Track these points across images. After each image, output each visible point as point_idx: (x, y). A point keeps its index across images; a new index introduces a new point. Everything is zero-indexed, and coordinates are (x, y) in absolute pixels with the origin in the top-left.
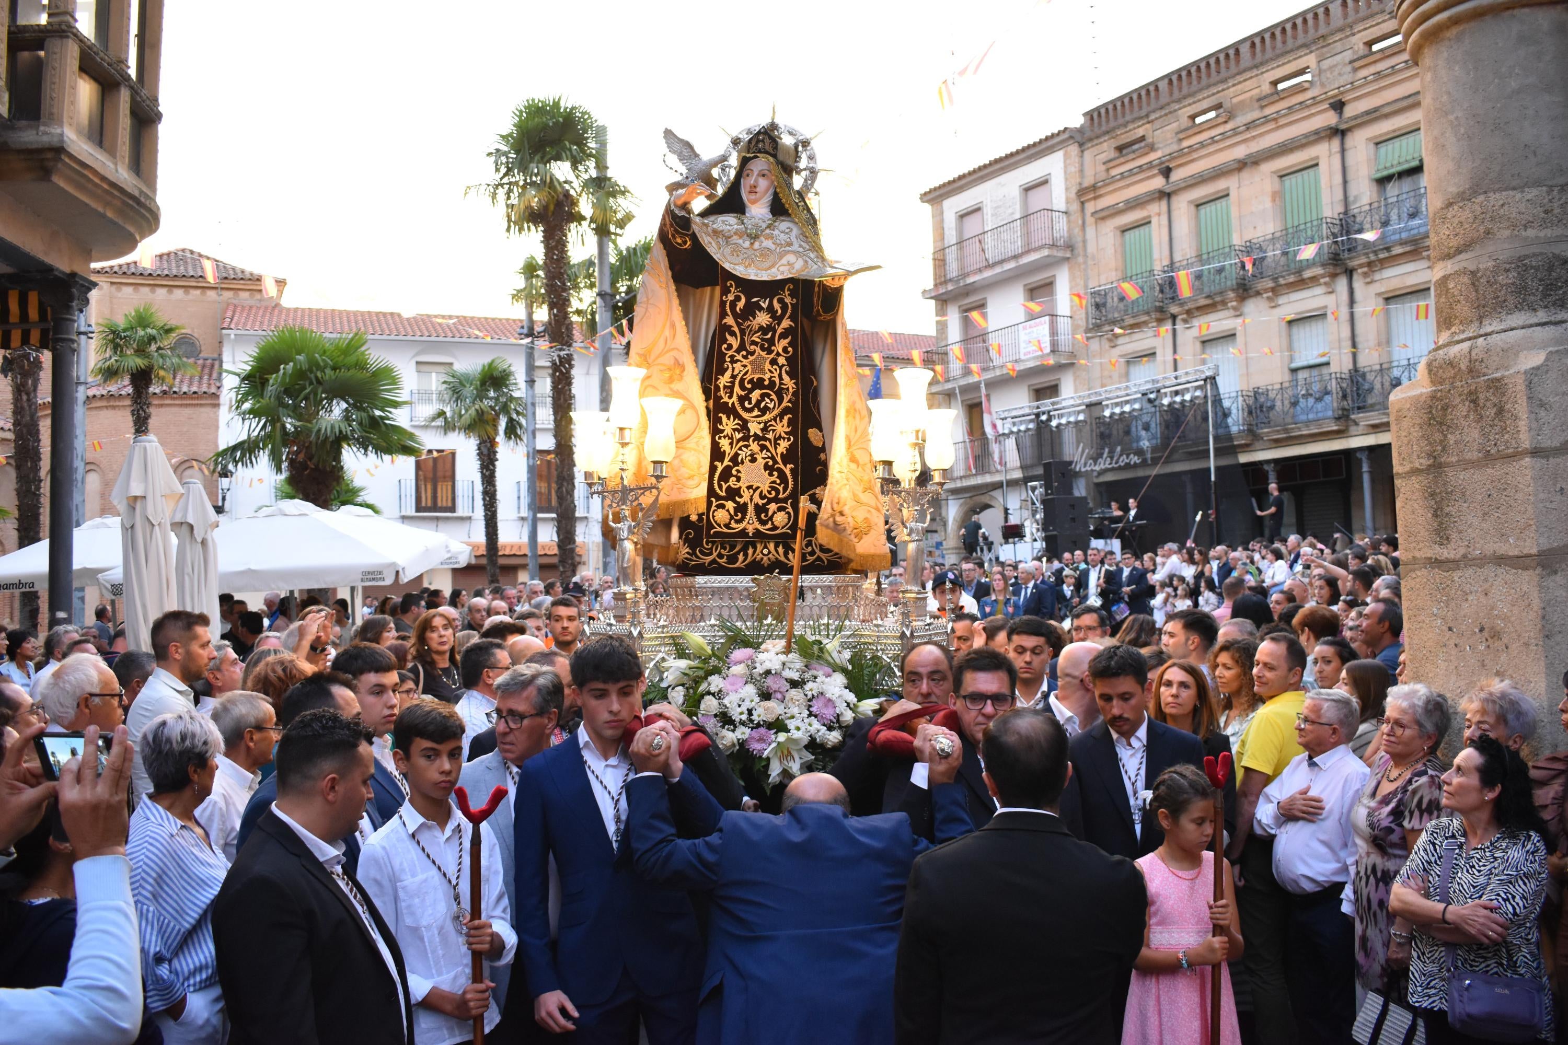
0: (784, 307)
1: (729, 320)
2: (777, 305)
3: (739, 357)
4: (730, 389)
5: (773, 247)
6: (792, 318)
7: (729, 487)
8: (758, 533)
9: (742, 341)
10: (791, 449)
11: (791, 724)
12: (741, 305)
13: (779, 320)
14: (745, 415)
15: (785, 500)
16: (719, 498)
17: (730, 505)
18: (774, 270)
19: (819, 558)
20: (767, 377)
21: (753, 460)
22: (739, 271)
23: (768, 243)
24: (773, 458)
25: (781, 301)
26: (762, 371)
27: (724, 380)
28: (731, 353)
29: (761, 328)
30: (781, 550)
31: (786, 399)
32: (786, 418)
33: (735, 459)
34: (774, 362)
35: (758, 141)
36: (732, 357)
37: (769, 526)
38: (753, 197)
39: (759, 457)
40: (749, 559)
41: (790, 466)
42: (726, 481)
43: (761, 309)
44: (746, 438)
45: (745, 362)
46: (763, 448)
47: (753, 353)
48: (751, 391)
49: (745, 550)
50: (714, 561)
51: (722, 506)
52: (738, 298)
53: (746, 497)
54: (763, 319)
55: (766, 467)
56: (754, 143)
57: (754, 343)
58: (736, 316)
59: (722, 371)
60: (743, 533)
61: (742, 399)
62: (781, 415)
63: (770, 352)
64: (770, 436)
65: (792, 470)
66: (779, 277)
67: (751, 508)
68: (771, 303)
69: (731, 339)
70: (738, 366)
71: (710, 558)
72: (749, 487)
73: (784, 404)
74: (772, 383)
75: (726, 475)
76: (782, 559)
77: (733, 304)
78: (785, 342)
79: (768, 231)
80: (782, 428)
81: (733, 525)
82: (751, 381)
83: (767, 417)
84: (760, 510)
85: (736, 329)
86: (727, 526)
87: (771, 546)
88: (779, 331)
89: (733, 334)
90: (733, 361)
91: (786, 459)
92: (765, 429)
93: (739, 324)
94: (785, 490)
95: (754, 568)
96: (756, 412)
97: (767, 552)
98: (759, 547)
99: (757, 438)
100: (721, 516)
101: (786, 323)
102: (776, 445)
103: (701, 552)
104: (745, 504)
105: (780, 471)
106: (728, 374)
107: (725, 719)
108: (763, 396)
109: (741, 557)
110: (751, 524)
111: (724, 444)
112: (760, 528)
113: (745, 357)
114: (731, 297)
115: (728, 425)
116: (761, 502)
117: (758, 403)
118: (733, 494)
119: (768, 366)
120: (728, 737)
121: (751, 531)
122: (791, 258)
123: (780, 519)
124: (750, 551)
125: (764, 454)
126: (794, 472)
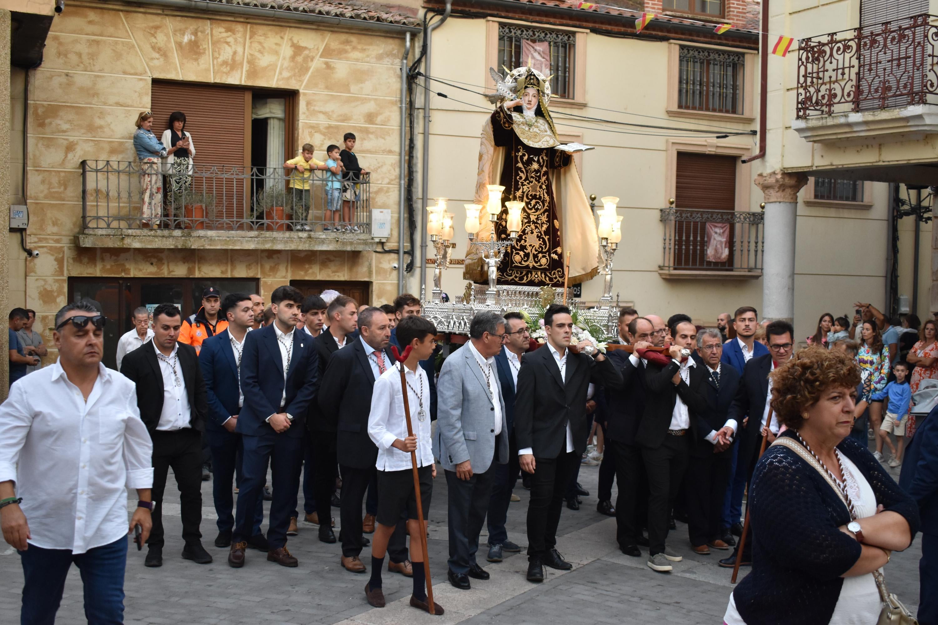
0: (544, 161)
1: (520, 165)
2: (541, 160)
3: (525, 183)
4: (522, 198)
5: (539, 132)
6: (547, 167)
7: (521, 245)
8: (534, 267)
9: (527, 176)
10: (548, 228)
12: (526, 158)
13: (541, 167)
14: (529, 211)
15: (545, 253)
16: (516, 249)
17: (522, 253)
18: (540, 143)
19: (558, 281)
20: (538, 194)
21: (532, 233)
22: (525, 141)
23: (536, 130)
24: (540, 232)
25: (542, 158)
26: (536, 191)
27: (519, 194)
28: (521, 181)
29: (535, 170)
30: (543, 275)
31: (546, 204)
32: (546, 214)
33: (524, 232)
34: (541, 187)
35: (531, 79)
36: (522, 183)
37: (539, 264)
38: (529, 106)
39: (535, 231)
40: (529, 279)
41: (547, 237)
42: (520, 242)
43: (534, 161)
44: (529, 222)
45: (528, 186)
46: (536, 227)
47: (532, 182)
48: (531, 200)
49: (527, 275)
50: (513, 279)
51: (518, 254)
52: (524, 155)
53: (529, 249)
54: (535, 166)
55: (538, 236)
56: (528, 79)
57: (532, 177)
58: (523, 163)
59: (518, 189)
60: (527, 267)
61: (527, 204)
62: (544, 212)
63: (539, 182)
64: (539, 222)
65: (548, 239)
66: (543, 147)
67: (531, 256)
68: (538, 159)
69: (521, 174)
70: (525, 187)
71: (511, 278)
72: (530, 245)
73: (545, 207)
74: (540, 197)
75: (520, 239)
76: (544, 280)
77: (522, 158)
78: (544, 178)
79: (536, 124)
80: (544, 218)
81: (523, 263)
82: (531, 195)
83: (538, 213)
84: (535, 256)
85: (524, 170)
86: (520, 263)
87: (539, 273)
88: (542, 173)
89: (522, 172)
90: (523, 185)
91: (546, 233)
92: (537, 219)
93: (525, 168)
94: (546, 247)
95: (531, 283)
96: (533, 210)
97: (538, 276)
98: (534, 273)
99: (533, 222)
100: (517, 258)
102: (542, 226)
103: (507, 275)
104: (529, 253)
105: (543, 238)
106: (521, 191)
108: (537, 203)
109: (525, 278)
110: (531, 263)
112: (535, 265)
113: (528, 184)
114: (520, 154)
116: (536, 253)
117: (534, 206)
118: (523, 248)
119: (538, 189)
121: (531, 266)
122: (547, 138)
123: (543, 261)
124: (529, 275)
125: (537, 230)
126: (549, 239)
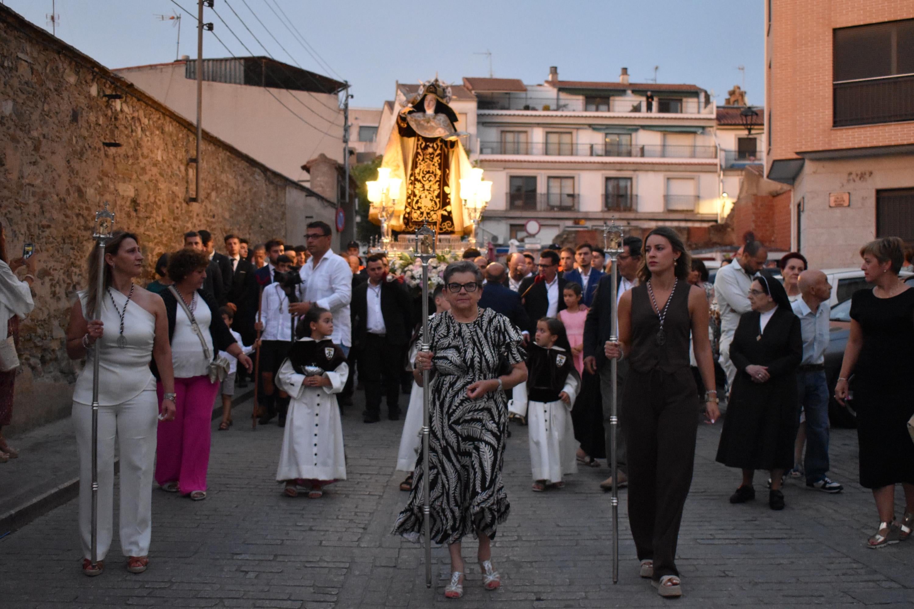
0: (438, 146)
1: (419, 151)
2: (435, 146)
4: (419, 174)
6: (440, 150)
7: (418, 206)
9: (423, 157)
10: (439, 194)
11: (432, 279)
12: (423, 145)
13: (435, 150)
14: (424, 182)
15: (436, 211)
16: (415, 210)
17: (418, 212)
18: (435, 133)
19: (447, 230)
20: (431, 170)
21: (426, 197)
22: (423, 134)
23: (433, 124)
24: (433, 197)
25: (437, 144)
26: (430, 168)
27: (417, 171)
28: (420, 161)
29: (430, 153)
30: (435, 227)
31: (437, 177)
33: (420, 197)
34: (434, 165)
36: (420, 163)
37: (431, 219)
38: (428, 106)
39: (428, 196)
41: (438, 199)
43: (430, 147)
44: (424, 190)
45: (424, 165)
46: (429, 193)
47: (427, 162)
48: (426, 174)
52: (422, 143)
53: (424, 209)
54: (430, 150)
55: (430, 200)
56: (430, 86)
57: (427, 158)
58: (422, 149)
59: (416, 167)
60: (422, 221)
61: (423, 177)
62: (436, 183)
63: (432, 161)
64: (432, 189)
66: (436, 136)
67: (425, 213)
68: (433, 145)
69: (420, 157)
70: (422, 166)
71: (412, 229)
72: (425, 206)
73: (437, 179)
74: (433, 173)
75: (417, 202)
77: (421, 145)
79: (432, 119)
80: (436, 186)
81: (419, 218)
82: (426, 171)
83: (431, 183)
84: (428, 214)
85: (421, 153)
86: (417, 219)
88: (436, 154)
91: (438, 196)
92: (430, 187)
94: (436, 207)
96: (427, 182)
99: (428, 190)
100: (415, 216)
101: (438, 152)
102: (434, 192)
103: (409, 227)
104: (423, 212)
105: (434, 201)
106: (419, 169)
107: (413, 277)
108: (430, 176)
110: (425, 218)
111: (417, 192)
112: (428, 219)
113: (424, 163)
114: (420, 143)
115: (418, 185)
116: (428, 211)
117: (428, 178)
118: (419, 208)
119: (431, 166)
120: (414, 282)
121: (425, 220)
122: (440, 129)
125: (430, 195)
126: (439, 202)
